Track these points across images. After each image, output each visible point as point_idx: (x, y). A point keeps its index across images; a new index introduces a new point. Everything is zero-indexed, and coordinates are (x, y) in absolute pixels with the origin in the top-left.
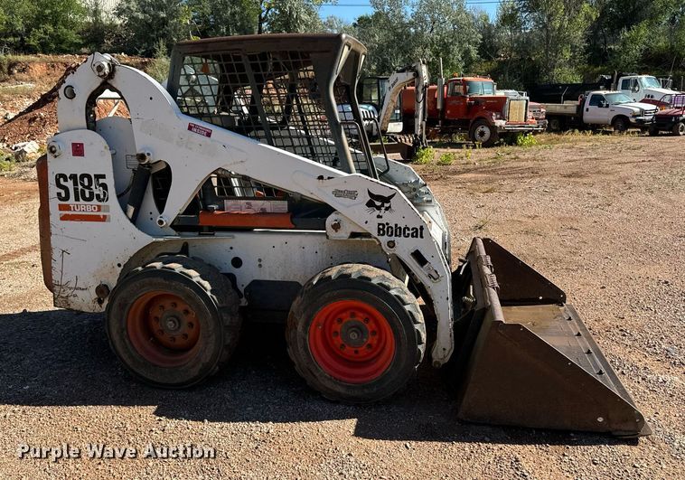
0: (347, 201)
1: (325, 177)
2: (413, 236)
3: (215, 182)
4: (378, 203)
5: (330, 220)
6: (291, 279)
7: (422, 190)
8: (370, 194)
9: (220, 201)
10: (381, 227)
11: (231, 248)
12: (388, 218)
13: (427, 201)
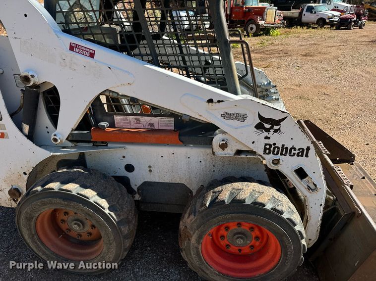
0: (236, 123)
1: (215, 100)
2: (298, 155)
3: (103, 99)
4: (267, 126)
5: (217, 139)
6: (178, 181)
7: (273, 91)
8: (260, 117)
9: (110, 117)
10: (268, 147)
11: (124, 157)
12: (276, 139)
13: (276, 99)
